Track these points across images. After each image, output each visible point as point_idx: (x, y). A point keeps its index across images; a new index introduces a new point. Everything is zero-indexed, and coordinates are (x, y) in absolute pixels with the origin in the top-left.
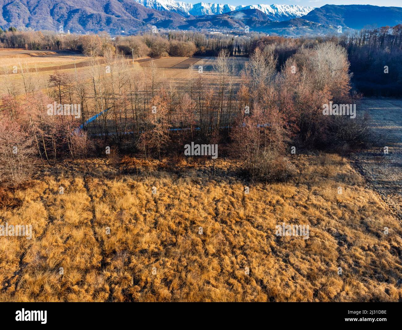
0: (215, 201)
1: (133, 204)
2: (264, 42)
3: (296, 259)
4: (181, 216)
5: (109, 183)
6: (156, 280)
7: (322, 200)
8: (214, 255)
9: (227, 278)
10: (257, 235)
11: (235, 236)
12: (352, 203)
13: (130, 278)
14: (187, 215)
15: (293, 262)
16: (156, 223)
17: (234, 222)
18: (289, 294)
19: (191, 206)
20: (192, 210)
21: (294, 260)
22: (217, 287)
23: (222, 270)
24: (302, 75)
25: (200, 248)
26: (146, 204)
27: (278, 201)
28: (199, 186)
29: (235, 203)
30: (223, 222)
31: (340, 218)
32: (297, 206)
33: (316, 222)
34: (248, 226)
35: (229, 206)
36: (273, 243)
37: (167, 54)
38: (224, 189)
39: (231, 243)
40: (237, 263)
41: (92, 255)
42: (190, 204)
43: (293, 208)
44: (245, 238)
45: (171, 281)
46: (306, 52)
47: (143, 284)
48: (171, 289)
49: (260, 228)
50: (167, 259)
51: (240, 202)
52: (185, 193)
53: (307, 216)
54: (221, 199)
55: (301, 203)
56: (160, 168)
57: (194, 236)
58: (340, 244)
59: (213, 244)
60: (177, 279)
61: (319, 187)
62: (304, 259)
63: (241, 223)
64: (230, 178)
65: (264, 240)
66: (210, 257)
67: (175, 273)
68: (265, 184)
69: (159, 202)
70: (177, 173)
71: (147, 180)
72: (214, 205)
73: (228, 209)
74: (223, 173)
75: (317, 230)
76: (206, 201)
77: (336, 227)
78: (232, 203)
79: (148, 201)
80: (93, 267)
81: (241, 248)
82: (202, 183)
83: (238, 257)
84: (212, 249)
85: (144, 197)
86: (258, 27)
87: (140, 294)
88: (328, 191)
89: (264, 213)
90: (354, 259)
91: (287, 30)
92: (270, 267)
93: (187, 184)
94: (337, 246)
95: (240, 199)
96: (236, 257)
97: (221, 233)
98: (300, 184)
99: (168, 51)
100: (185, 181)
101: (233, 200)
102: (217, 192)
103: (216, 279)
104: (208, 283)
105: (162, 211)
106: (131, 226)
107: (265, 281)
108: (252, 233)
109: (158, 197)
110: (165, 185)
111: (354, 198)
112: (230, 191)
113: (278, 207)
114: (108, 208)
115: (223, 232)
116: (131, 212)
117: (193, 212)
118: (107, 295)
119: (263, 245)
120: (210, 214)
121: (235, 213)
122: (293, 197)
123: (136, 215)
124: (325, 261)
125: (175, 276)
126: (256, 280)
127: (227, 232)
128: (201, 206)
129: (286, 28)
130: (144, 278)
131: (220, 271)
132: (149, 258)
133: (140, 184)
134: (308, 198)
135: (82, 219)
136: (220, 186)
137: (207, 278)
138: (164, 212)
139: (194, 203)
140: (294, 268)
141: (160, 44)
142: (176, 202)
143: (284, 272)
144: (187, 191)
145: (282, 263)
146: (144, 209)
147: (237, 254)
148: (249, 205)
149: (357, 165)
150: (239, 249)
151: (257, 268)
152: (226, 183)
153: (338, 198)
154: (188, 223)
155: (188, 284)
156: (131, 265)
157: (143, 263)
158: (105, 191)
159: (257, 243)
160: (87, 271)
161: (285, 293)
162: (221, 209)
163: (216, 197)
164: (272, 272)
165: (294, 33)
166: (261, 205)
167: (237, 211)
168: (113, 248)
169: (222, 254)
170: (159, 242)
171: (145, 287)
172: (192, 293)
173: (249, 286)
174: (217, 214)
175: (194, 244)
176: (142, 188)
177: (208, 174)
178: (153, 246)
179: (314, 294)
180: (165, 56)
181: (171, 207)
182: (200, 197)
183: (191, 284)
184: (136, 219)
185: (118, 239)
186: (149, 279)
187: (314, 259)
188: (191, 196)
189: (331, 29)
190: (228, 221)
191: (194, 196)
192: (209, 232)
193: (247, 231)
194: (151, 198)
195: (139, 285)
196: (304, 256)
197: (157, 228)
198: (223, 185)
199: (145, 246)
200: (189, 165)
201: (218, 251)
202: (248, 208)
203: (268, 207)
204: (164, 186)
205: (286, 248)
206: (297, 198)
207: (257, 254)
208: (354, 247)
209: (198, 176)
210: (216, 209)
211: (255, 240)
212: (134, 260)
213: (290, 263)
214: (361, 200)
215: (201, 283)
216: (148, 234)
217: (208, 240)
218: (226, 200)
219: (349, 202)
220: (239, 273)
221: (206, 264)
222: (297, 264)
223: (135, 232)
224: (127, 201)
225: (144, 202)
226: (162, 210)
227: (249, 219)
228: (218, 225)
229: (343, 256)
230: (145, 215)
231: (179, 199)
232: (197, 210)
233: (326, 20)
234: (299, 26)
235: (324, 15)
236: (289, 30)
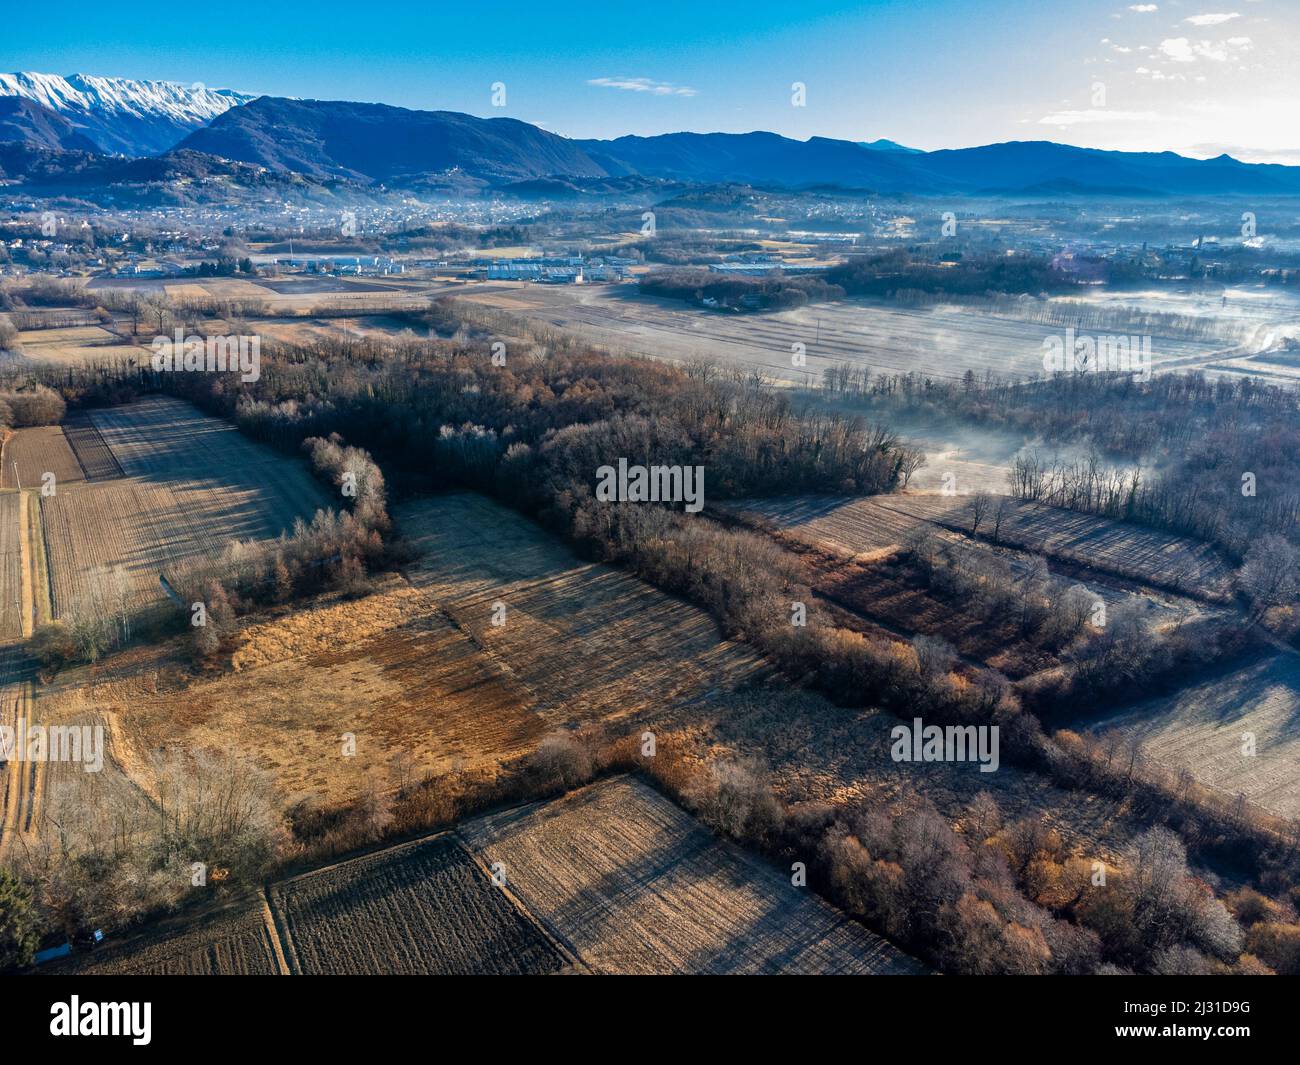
7: (390, 597)
55: (381, 601)
61: (387, 593)
68: (361, 599)
88: (392, 593)
98: (378, 594)
122: (376, 600)
134: (384, 598)
153: (397, 595)
165: (191, 198)
189: (299, 185)
233: (273, 144)
234: (198, 173)
235: (266, 130)
236: (171, 188)
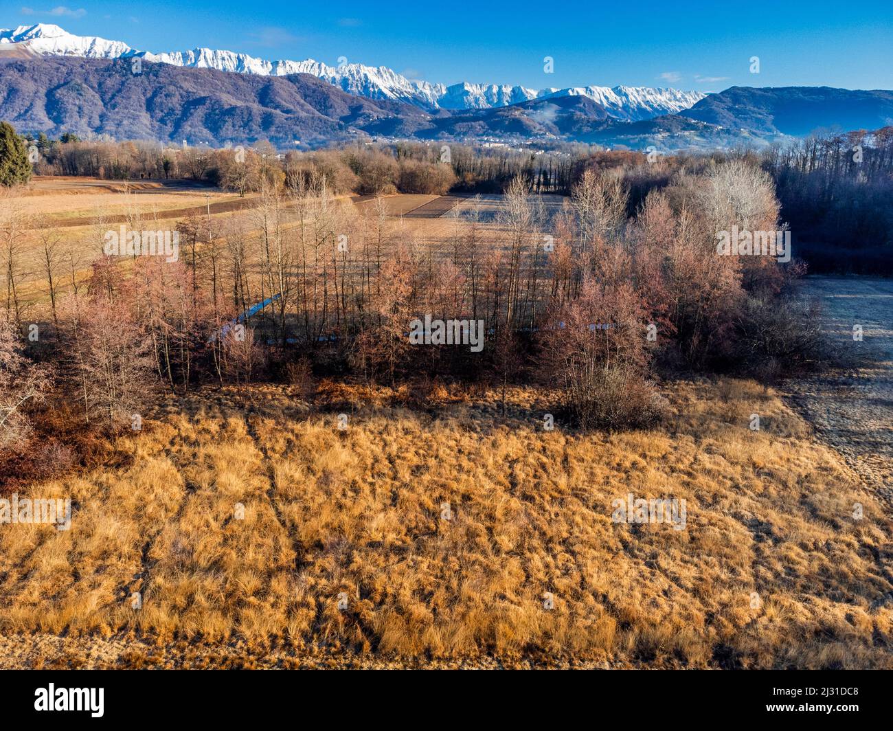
0: (509, 462)
1: (347, 465)
2: (599, 163)
3: (671, 562)
4: (443, 486)
5: (298, 427)
6: (402, 591)
7: (723, 462)
8: (509, 553)
9: (537, 591)
10: (595, 521)
11: (550, 522)
12: (783, 468)
13: (353, 587)
14: (455, 486)
15: (666, 567)
16: (395, 498)
17: (548, 497)
18: (658, 619)
19: (460, 468)
20: (464, 477)
21: (668, 564)
22: (519, 604)
23: (528, 577)
24: (679, 224)
25: (483, 540)
26: (373, 464)
27: (634, 464)
28: (475, 435)
29: (549, 466)
30: (526, 498)
31: (760, 495)
32: (673, 472)
33: (710, 500)
34: (576, 506)
35: (536, 471)
36: (626, 535)
37: (394, 188)
38: (526, 442)
39: (543, 534)
40: (557, 567)
41: (277, 549)
42: (460, 465)
43: (665, 475)
44: (571, 525)
45: (431, 593)
46: (689, 182)
47: (378, 598)
48: (432, 605)
49: (599, 509)
50: (420, 558)
51: (558, 464)
52: (449, 447)
53: (693, 489)
54: (521, 459)
55: (681, 466)
56: (395, 402)
57: (469, 521)
58: (758, 538)
59: (509, 534)
60: (443, 590)
61: (717, 440)
62: (686, 562)
63: (563, 499)
64: (538, 421)
65: (607, 530)
66: (504, 555)
67: (437, 580)
68: (608, 432)
69: (398, 461)
70: (429, 411)
71: (371, 423)
72: (506, 468)
73: (535, 476)
74: (523, 413)
75: (714, 514)
76: (491, 461)
77: (751, 509)
78: (543, 466)
79: (376, 460)
80: (280, 569)
81: (564, 542)
82: (481, 430)
83: (558, 556)
84: (507, 543)
85: (369, 452)
86: (587, 133)
87: (373, 614)
88: (735, 447)
89: (607, 483)
90: (786, 564)
91: (650, 140)
92: (621, 574)
93: (452, 430)
94: (751, 542)
95: (559, 460)
96: (554, 557)
97: (522, 515)
98: (678, 434)
99: (397, 182)
100: (446, 425)
101: (544, 459)
102: (512, 444)
103: (518, 593)
104: (503, 597)
105: (404, 477)
106: (348, 502)
107: (611, 598)
108: (584, 518)
109: (395, 453)
110: (407, 432)
111: (788, 460)
112: (539, 444)
113: (634, 473)
114: (299, 470)
115: (528, 515)
116: (346, 478)
117: (467, 481)
118: (313, 614)
119: (606, 538)
120: (499, 483)
121: (549, 482)
122: (664, 457)
123: (354, 482)
124: (728, 566)
125: (438, 586)
126: (593, 595)
127: (535, 514)
128: (480, 471)
129: (647, 135)
130: (379, 586)
131: (524, 578)
132: (387, 556)
133: (359, 429)
134: (695, 459)
135: (250, 489)
136: (519, 437)
137: (499, 590)
138: (408, 479)
139: (466, 463)
140: (666, 575)
141: (379, 168)
142: (432, 462)
143: (648, 582)
144: (453, 443)
145: (643, 567)
146: (370, 474)
147: (555, 552)
148: (578, 469)
149: (795, 401)
150: (560, 543)
151: (595, 575)
152: (528, 430)
153: (755, 459)
154: (458, 500)
155: (464, 598)
156: (353, 567)
157: (375, 563)
158: (289, 441)
159: (593, 534)
160: (270, 574)
161: (651, 616)
162: (521, 476)
163: (511, 454)
164: (626, 582)
165: (665, 146)
166: (600, 471)
167: (554, 479)
168: (316, 538)
169: (526, 551)
170: (404, 530)
171: (382, 603)
172: (472, 614)
173: (580, 605)
174: (514, 484)
175: (471, 534)
176: (363, 437)
177: (492, 415)
178: (391, 537)
179: (706, 621)
180: (390, 193)
181: (422, 470)
182: (477, 454)
183: (470, 599)
184: (356, 491)
185: (323, 523)
186: (390, 590)
187: (707, 563)
188: (460, 451)
189: (745, 138)
190: (536, 496)
191: (466, 452)
192: (499, 514)
193: (574, 514)
194: (382, 455)
195: (371, 599)
196: (687, 558)
197: (398, 506)
198: (523, 433)
199: (377, 537)
200: (454, 398)
201: (520, 546)
202: (575, 476)
203: (616, 473)
204: (406, 434)
205: (651, 543)
206: (672, 458)
207: (596, 554)
208: (786, 544)
209: (473, 416)
210: (511, 474)
211: (589, 529)
212: (358, 559)
213: (659, 567)
214: (802, 464)
215: (488, 598)
216: (382, 515)
217: (499, 528)
218: (531, 460)
219: (777, 467)
220: (562, 583)
221: (497, 567)
222: (675, 569)
223: (356, 512)
224: (336, 458)
225: (369, 461)
226: (405, 475)
227: (578, 494)
228: (516, 503)
229: (764, 558)
230: (372, 484)
231: (436, 457)
232: (474, 476)
233: (733, 118)
234: (674, 130)
235: (730, 109)
236: (654, 139)
